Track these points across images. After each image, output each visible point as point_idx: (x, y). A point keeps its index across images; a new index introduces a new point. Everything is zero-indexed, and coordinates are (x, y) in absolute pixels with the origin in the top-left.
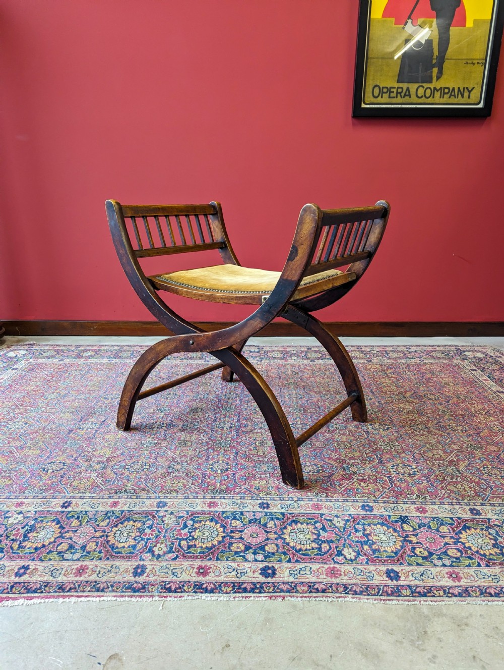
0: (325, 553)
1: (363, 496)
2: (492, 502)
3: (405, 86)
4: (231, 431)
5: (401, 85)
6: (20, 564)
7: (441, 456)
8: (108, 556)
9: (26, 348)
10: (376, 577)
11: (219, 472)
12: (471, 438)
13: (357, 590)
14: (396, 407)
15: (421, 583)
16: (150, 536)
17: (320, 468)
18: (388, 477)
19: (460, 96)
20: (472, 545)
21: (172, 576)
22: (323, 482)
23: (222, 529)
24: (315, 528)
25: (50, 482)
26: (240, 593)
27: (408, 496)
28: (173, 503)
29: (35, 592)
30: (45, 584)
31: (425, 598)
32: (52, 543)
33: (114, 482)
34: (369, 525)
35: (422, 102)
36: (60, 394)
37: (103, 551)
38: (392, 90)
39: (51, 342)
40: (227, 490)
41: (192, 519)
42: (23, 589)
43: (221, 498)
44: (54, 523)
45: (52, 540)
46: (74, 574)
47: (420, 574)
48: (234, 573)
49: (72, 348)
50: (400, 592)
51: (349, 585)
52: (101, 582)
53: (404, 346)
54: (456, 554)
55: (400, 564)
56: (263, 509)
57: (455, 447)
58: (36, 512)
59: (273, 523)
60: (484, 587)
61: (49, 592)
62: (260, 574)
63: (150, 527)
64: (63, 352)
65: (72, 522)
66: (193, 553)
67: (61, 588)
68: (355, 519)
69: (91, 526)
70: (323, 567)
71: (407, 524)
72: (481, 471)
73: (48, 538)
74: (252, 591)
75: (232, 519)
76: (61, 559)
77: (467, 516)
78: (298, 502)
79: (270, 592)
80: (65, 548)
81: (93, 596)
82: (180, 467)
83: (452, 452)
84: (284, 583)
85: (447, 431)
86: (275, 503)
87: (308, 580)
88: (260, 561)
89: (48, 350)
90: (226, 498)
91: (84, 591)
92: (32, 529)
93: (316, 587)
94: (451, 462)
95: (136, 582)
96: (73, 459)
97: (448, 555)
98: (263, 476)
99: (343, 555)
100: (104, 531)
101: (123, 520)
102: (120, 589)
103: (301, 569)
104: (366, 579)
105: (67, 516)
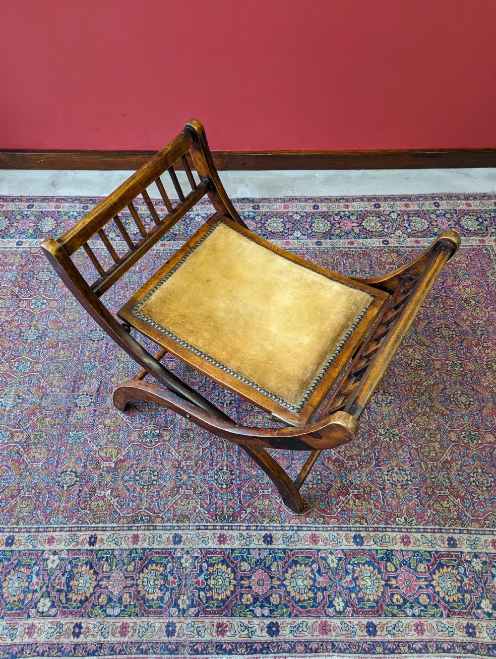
0: (319, 604)
1: (356, 522)
2: (470, 528)
6: (73, 621)
7: (436, 454)
8: (142, 611)
10: (358, 632)
11: (224, 486)
12: (471, 419)
13: (342, 648)
15: (392, 639)
16: (173, 585)
17: (319, 477)
18: (381, 490)
20: (440, 590)
21: (198, 635)
22: (321, 500)
23: (233, 575)
24: (312, 570)
25: (69, 505)
26: (252, 654)
27: (397, 519)
28: (187, 537)
29: (93, 654)
30: (100, 645)
31: (393, 655)
32: (93, 594)
33: (129, 505)
34: (358, 564)
37: (137, 605)
40: (234, 517)
41: (207, 562)
42: (83, 651)
43: (228, 529)
44: (88, 568)
45: (92, 590)
46: (119, 633)
47: (393, 626)
48: (246, 632)
49: (24, 207)
50: (375, 649)
51: (337, 642)
52: (143, 643)
53: (433, 198)
54: (426, 601)
55: (378, 616)
56: (267, 545)
57: (453, 437)
58: (68, 550)
59: (276, 565)
60: (440, 642)
61: (105, 655)
62: (267, 632)
63: (171, 573)
66: (211, 607)
67: (113, 650)
68: (347, 556)
69: (121, 570)
70: (317, 622)
71: (391, 562)
72: (470, 478)
73: (88, 588)
74: (261, 651)
75: (241, 561)
76: (105, 615)
77: (444, 549)
78: (298, 532)
79: (275, 653)
80: (105, 601)
82: (187, 477)
83: (448, 446)
84: (285, 642)
85: (450, 407)
86: (278, 535)
87: (304, 638)
88: (266, 617)
90: (233, 528)
91: (131, 654)
92: (71, 577)
93: (310, 646)
94: (445, 463)
96: (82, 464)
97: (419, 603)
98: (266, 492)
99: (334, 606)
100: (133, 579)
101: (146, 562)
102: (159, 651)
103: (299, 624)
104: (350, 635)
105: (96, 557)
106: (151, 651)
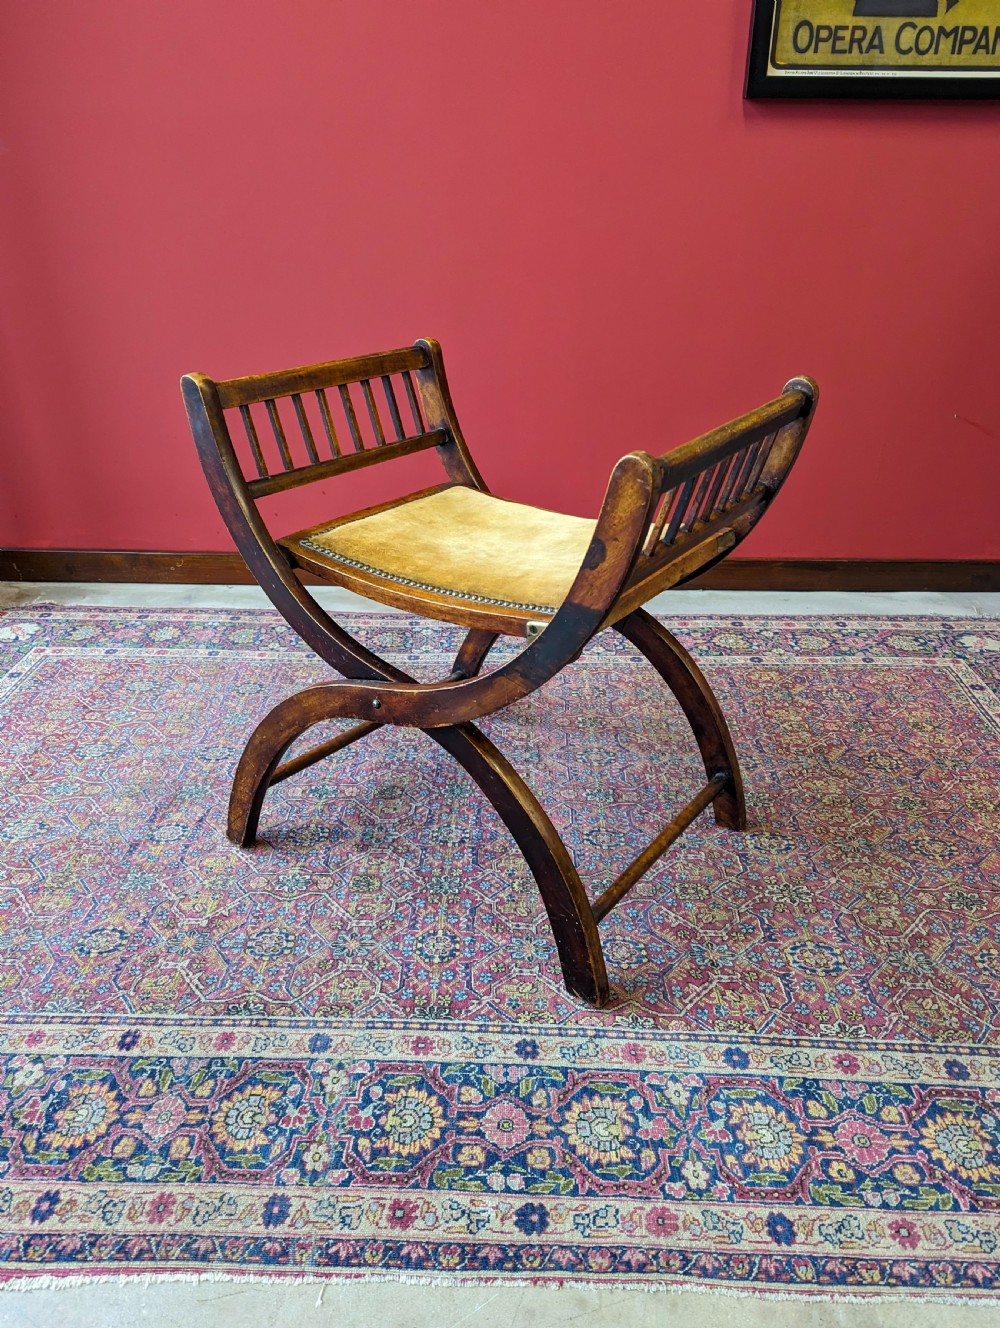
0: (648, 1173)
1: (729, 1027)
2: (993, 1046)
3: (870, 23)
4: (462, 851)
5: (861, 21)
6: (41, 1188)
7: (894, 924)
8: (214, 1173)
9: (37, 615)
10: (748, 1234)
11: (437, 960)
12: (959, 876)
13: (709, 1266)
14: (808, 789)
15: (837, 1252)
16: (297, 1124)
17: (644, 953)
18: (783, 977)
20: (944, 1156)
21: (341, 1225)
22: (649, 990)
23: (441, 1109)
24: (630, 1108)
25: (94, 981)
26: (475, 1269)
27: (822, 1026)
28: (344, 1041)
29: (71, 1258)
30: (92, 1239)
31: (842, 1288)
32: (103, 1136)
33: (223, 984)
34: (739, 1102)
35: (910, 63)
36: (110, 746)
37: (203, 1160)
38: (841, 33)
39: (88, 598)
40: (453, 1009)
41: (382, 1084)
42: (48, 1251)
43: (439, 1029)
44: (106, 1087)
45: (102, 1129)
46: (148, 1214)
47: (836, 1226)
48: (464, 1221)
49: (132, 618)
50: (793, 1271)
51: (694, 1253)
52: (202, 1237)
53: (833, 618)
54: (912, 1179)
55: (797, 1204)
56: (525, 1059)
57: (927, 900)
58: (68, 1057)
59: (545, 1095)
60: (962, 1263)
61: (100, 1260)
62: (516, 1223)
63: (297, 1103)
64: (114, 629)
65: (141, 1086)
66: (382, 1169)
67: (123, 1250)
68: (710, 1086)
69: (179, 1095)
70: (642, 1208)
71: (816, 1099)
72: (975, 962)
73: (95, 1125)
74: (499, 1265)
75: (462, 1084)
76: (122, 1178)
77: (940, 1082)
78: (597, 1041)
79: (534, 1270)
80: (130, 1151)
81: (186, 1270)
82: (358, 944)
83: (918, 913)
84: (562, 1247)
85: (912, 857)
86: (550, 1044)
87: (610, 1240)
88: (516, 1192)
89: (83, 623)
90: (449, 1027)
91: (166, 1259)
92: (63, 1102)
93: (625, 1258)
94: (915, 939)
96: (140, 921)
97: (895, 1181)
98: (526, 972)
99: (682, 1178)
100: (204, 1110)
101: (242, 1081)
102: (237, 1255)
103: (597, 1211)
104: (727, 1240)
105: (130, 1070)
106: (219, 1254)
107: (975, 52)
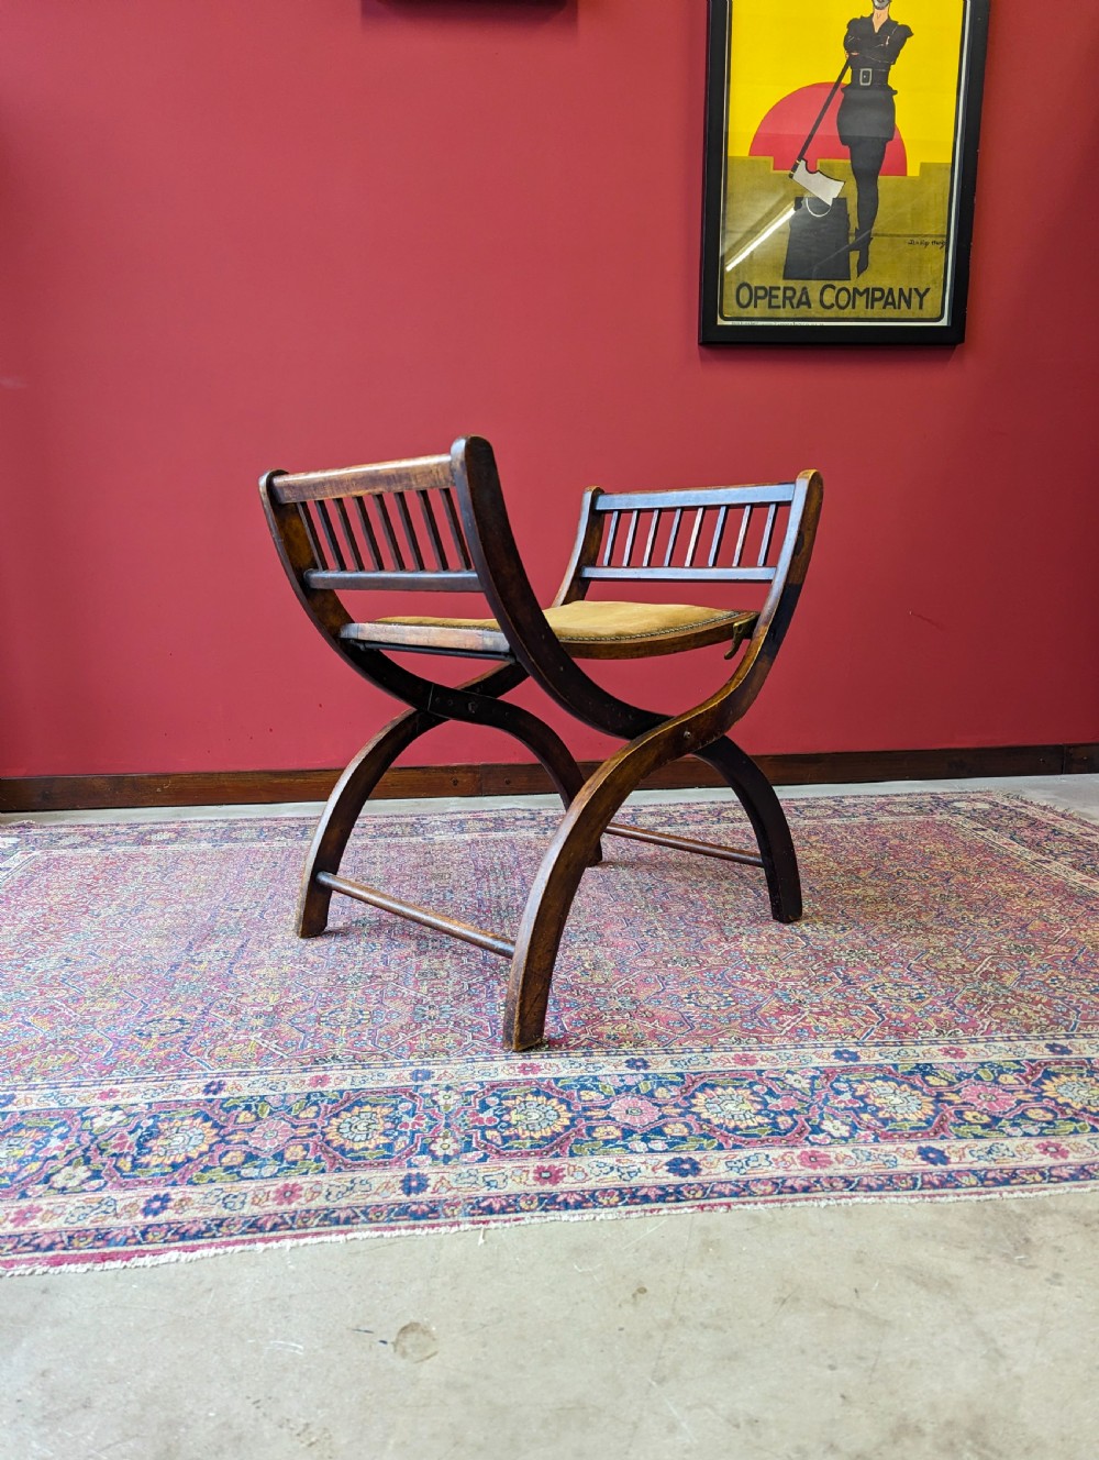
0: (787, 1131)
1: (831, 1038)
2: (1086, 1033)
3: (798, 285)
5: (791, 283)
6: (147, 1193)
7: (963, 966)
8: (338, 1166)
9: (15, 832)
10: (901, 1160)
12: (1011, 935)
13: (873, 1184)
14: (849, 894)
15: (993, 1165)
16: (416, 1127)
17: (730, 999)
18: (871, 1006)
19: (903, 304)
20: (1070, 1101)
21: (487, 1187)
22: (743, 1021)
23: (564, 1107)
24: (754, 1093)
25: (162, 1053)
26: (636, 1204)
27: (920, 1032)
28: (446, 1072)
29: (198, 1235)
30: (218, 1222)
31: (1009, 1188)
32: (206, 1153)
33: (304, 1046)
34: (861, 1082)
35: (833, 315)
36: (125, 907)
37: (323, 1158)
38: (774, 293)
39: (68, 820)
41: (494, 1095)
42: (169, 1234)
44: (199, 1120)
45: (204, 1148)
46: (274, 1199)
47: (986, 1150)
49: (121, 829)
50: (957, 1180)
51: (854, 1177)
52: (340, 1208)
53: (829, 798)
54: (1045, 1117)
55: (942, 1139)
56: (638, 1070)
57: (986, 950)
58: (149, 1104)
59: (666, 1091)
61: (231, 1235)
62: (669, 1171)
63: (410, 1113)
64: (104, 837)
65: (237, 1116)
66: (517, 1148)
67: (255, 1226)
68: (828, 1074)
69: (282, 1118)
70: (791, 1152)
71: (934, 1076)
72: (1048, 985)
73: (194, 1146)
74: (662, 1198)
75: (579, 1090)
76: (237, 1178)
77: (1046, 1057)
78: (705, 1054)
79: (698, 1199)
80: (239, 1160)
81: (329, 1233)
82: (438, 1012)
83: (982, 959)
84: (722, 1183)
86: (659, 1059)
87: (768, 1174)
88: (661, 1152)
89: (68, 834)
90: (553, 1056)
91: (306, 1227)
92: (153, 1133)
93: (788, 1184)
94: (986, 976)
95: (415, 1203)
96: (199, 1012)
97: (1031, 1119)
99: (823, 1131)
100: (313, 1126)
101: (347, 1104)
102: (383, 1217)
103: (747, 1158)
104: (883, 1166)
105: (221, 1107)
106: (362, 1218)
107: (884, 308)
